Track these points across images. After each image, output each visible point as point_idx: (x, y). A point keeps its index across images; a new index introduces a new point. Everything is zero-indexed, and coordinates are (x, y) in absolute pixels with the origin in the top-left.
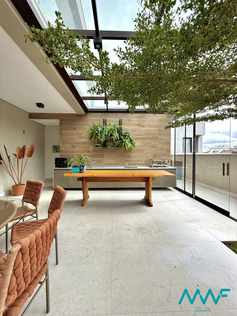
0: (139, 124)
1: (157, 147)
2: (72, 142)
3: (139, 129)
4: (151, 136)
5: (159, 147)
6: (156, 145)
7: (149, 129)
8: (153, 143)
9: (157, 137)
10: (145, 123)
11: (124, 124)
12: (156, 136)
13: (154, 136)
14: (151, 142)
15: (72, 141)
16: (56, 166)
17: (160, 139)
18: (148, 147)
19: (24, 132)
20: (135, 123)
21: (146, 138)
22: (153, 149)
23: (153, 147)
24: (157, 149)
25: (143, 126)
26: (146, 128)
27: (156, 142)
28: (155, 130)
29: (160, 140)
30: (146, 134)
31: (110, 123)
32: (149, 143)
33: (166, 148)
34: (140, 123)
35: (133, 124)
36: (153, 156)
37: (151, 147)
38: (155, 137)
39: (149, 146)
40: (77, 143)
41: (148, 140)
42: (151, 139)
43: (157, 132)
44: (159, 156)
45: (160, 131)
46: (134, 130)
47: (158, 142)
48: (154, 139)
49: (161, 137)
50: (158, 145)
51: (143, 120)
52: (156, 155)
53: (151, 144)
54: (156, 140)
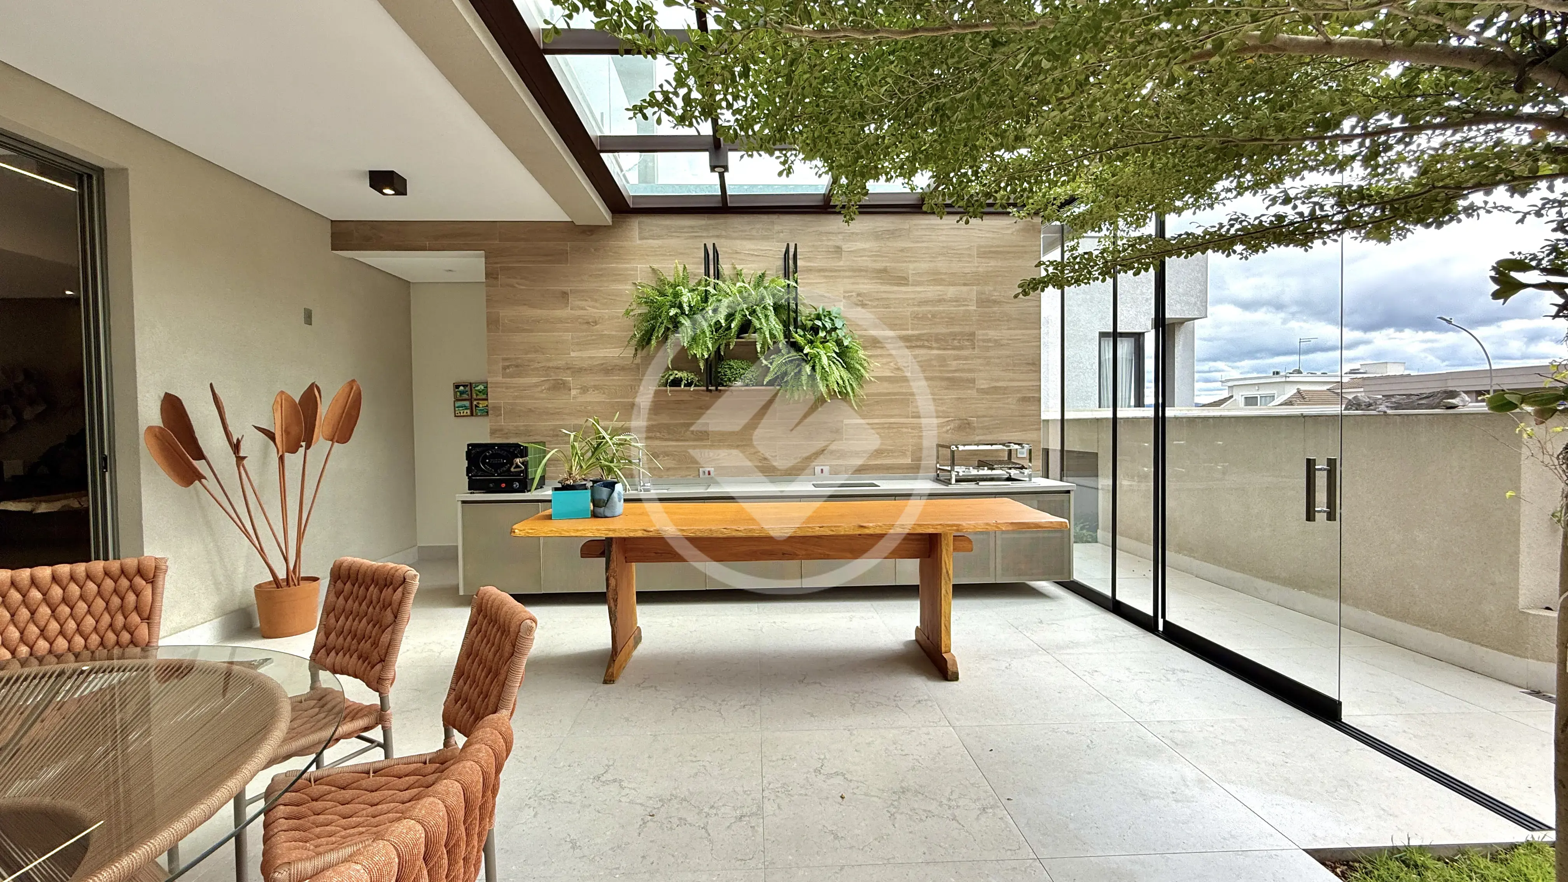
0: (885, 270)
1: (973, 381)
2: (551, 364)
3: (884, 296)
4: (942, 330)
5: (983, 384)
6: (969, 370)
7: (931, 291)
8: (954, 364)
9: (973, 334)
10: (911, 266)
11: (809, 270)
12: (967, 329)
13: (957, 329)
14: (942, 360)
15: (549, 360)
16: (473, 486)
17: (989, 341)
18: (929, 382)
19: (308, 317)
20: (865, 262)
21: (918, 338)
22: (953, 394)
23: (953, 382)
24: (974, 393)
25: (902, 280)
26: (918, 289)
27: (966, 358)
28: (965, 300)
29: (988, 349)
30: (916, 317)
31: (739, 267)
32: (934, 363)
33: (1018, 390)
34: (884, 265)
35: (854, 271)
36: (952, 426)
37: (944, 384)
38: (961, 333)
39: (933, 379)
40: (576, 371)
41: (930, 348)
42: (941, 341)
43: (975, 308)
44: (982, 428)
45: (988, 301)
46: (860, 299)
47: (979, 358)
48: (956, 343)
49: (992, 334)
50: (980, 371)
51: (902, 251)
52: (969, 424)
53: (943, 366)
54: (968, 349)
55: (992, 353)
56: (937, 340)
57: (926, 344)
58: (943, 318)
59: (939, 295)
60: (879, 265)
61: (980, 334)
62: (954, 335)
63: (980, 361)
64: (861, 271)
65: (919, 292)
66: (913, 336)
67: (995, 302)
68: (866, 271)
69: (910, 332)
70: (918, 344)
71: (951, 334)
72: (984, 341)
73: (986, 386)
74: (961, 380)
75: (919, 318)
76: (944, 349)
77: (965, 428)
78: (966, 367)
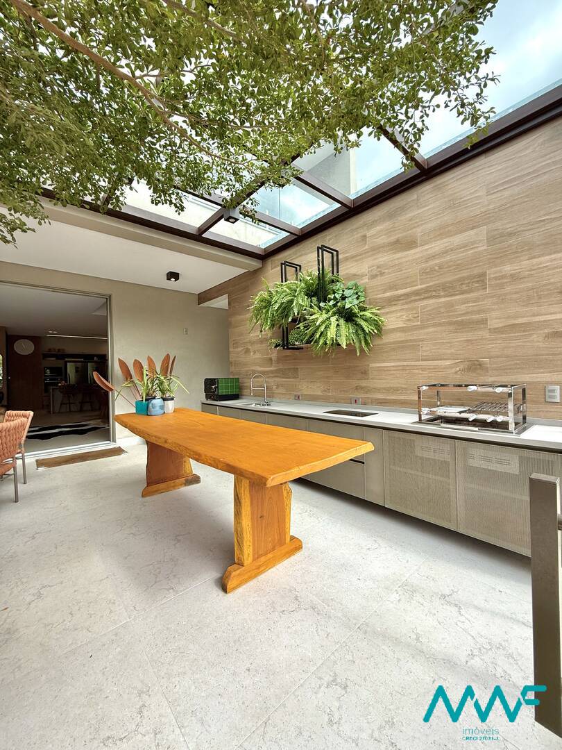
0: (397, 241)
1: (484, 321)
3: (397, 262)
4: (450, 278)
5: (495, 323)
6: (479, 312)
7: (437, 246)
8: (464, 308)
9: (484, 274)
12: (476, 271)
13: (465, 274)
14: (450, 305)
15: (244, 339)
16: (207, 397)
17: (502, 277)
18: (439, 329)
19: (186, 331)
20: (382, 240)
21: (426, 290)
22: (462, 337)
23: (462, 326)
24: (486, 334)
26: (426, 247)
27: (477, 300)
28: (474, 243)
29: (502, 286)
30: (424, 272)
32: (442, 310)
35: (372, 251)
36: (461, 367)
37: (451, 328)
38: (468, 278)
39: (440, 325)
40: (252, 343)
41: (436, 297)
42: (448, 289)
43: (485, 247)
44: (495, 369)
45: (502, 235)
46: (379, 269)
47: (491, 297)
48: (464, 287)
49: (508, 269)
50: (493, 310)
51: (411, 220)
52: (480, 365)
53: (451, 311)
54: (479, 290)
55: (508, 289)
56: (444, 290)
57: (434, 293)
58: (450, 266)
59: (446, 247)
60: (393, 238)
61: (492, 272)
62: (462, 280)
63: (490, 300)
64: (380, 248)
65: (426, 250)
66: (422, 289)
67: (511, 234)
68: (382, 247)
69: (420, 287)
70: (426, 295)
71: (458, 280)
72: (496, 278)
73: (500, 325)
74: (471, 322)
75: (427, 273)
76: (452, 295)
77: (476, 369)
78: (475, 309)
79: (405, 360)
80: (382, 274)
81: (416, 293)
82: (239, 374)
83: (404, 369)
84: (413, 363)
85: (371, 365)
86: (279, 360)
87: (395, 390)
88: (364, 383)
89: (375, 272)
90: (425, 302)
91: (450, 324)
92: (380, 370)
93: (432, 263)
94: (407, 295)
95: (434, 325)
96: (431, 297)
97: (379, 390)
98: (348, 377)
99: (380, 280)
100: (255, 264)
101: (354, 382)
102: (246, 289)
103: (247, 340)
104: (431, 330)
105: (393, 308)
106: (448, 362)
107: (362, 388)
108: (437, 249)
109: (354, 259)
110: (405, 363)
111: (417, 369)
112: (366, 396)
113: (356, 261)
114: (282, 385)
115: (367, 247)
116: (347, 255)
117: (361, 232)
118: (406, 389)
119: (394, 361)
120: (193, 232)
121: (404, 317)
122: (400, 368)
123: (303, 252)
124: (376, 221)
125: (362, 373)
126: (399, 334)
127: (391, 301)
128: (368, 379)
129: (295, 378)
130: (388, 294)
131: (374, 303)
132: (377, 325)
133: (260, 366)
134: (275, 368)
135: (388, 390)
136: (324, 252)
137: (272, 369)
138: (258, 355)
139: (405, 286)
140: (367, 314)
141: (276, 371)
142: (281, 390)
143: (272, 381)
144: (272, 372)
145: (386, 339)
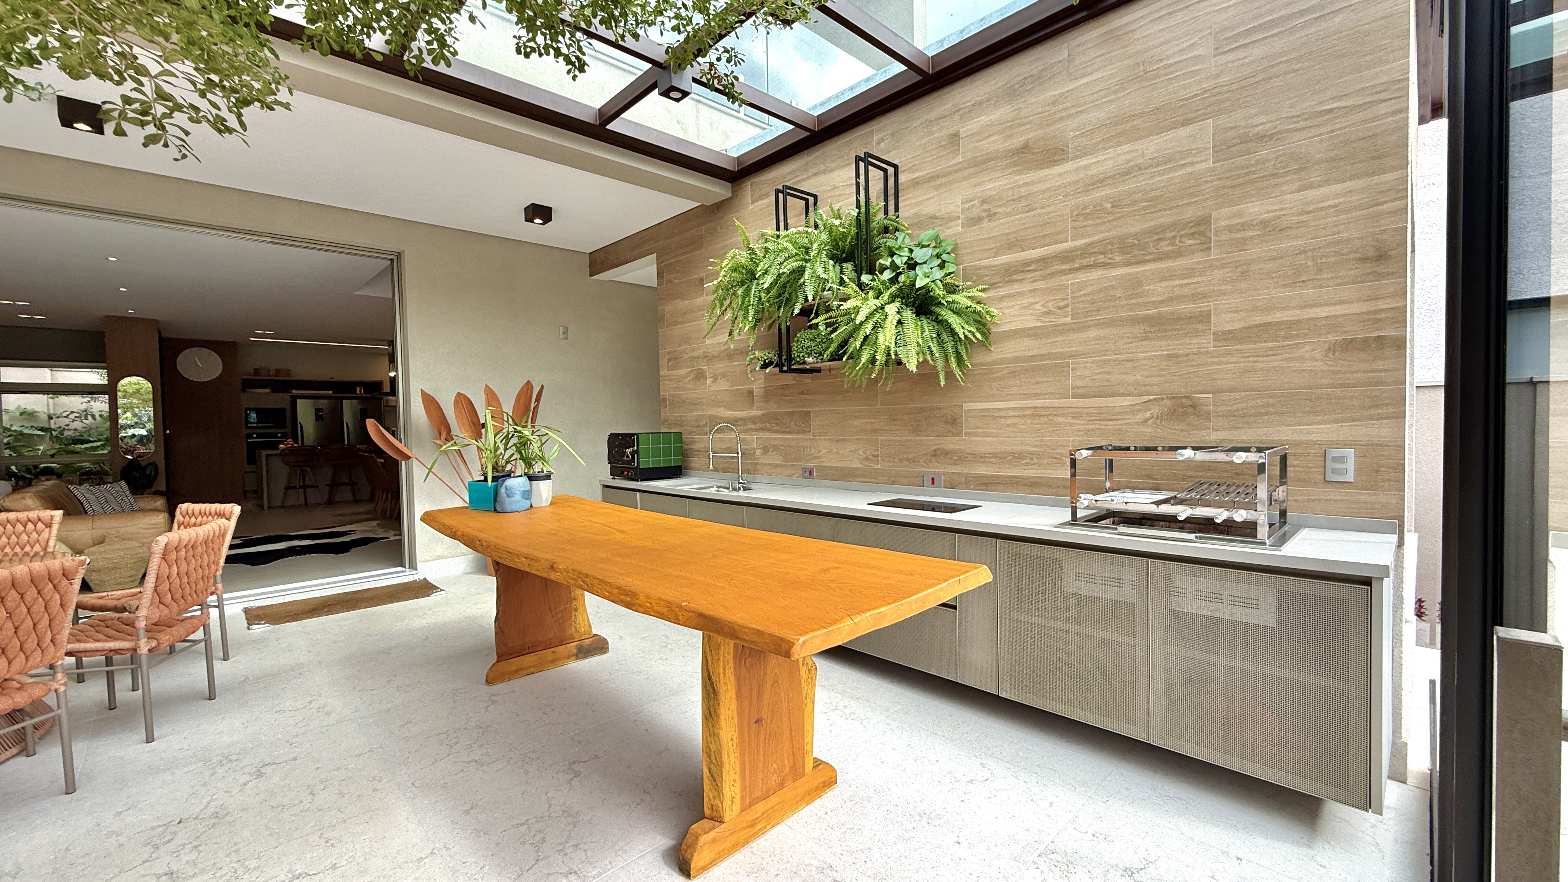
0: (1025, 148)
1: (1205, 318)
2: (695, 355)
3: (1023, 191)
4: (1134, 226)
5: (1224, 321)
6: (1196, 297)
7: (1112, 158)
8: (1160, 289)
9: (1205, 221)
10: (1071, 124)
11: (912, 186)
12: (1190, 213)
13: (1166, 218)
14: (1134, 284)
15: (693, 350)
16: (614, 473)
17: (1245, 226)
18: (1108, 331)
19: (566, 332)
21: (1085, 251)
22: (1160, 348)
23: (1158, 325)
24: (1207, 343)
25: (1055, 155)
26: (1084, 162)
27: (1189, 273)
28: (1188, 153)
29: (1242, 244)
30: (1082, 214)
32: (1118, 293)
35: (975, 164)
36: (1155, 410)
37: (1137, 330)
38: (1173, 225)
39: (1113, 323)
40: (710, 358)
41: (1106, 266)
42: (1131, 249)
43: (1210, 164)
44: (1228, 415)
45: (1245, 140)
46: (986, 206)
47: (1223, 266)
48: (1165, 247)
49: (1255, 209)
50: (1224, 293)
51: (1054, 103)
52: (1194, 406)
53: (1136, 296)
54: (1193, 252)
55: (1255, 251)
56: (1122, 251)
57: (1101, 259)
58: (1136, 203)
59: (1128, 161)
60: (1016, 142)
61: (1222, 217)
62: (1158, 232)
63: (1218, 274)
64: (989, 160)
65: (1086, 167)
66: (1075, 249)
67: (1262, 138)
68: (995, 159)
69: (1070, 244)
70: (1085, 262)
71: (1152, 231)
72: (1230, 229)
73: (1238, 325)
74: (1176, 319)
75: (1086, 216)
76: (1138, 263)
77: (1185, 414)
78: (1186, 291)
79: (1037, 396)
80: (991, 216)
81: (1066, 257)
82: (680, 423)
83: (1036, 413)
84: (1056, 402)
85: (967, 406)
86: (769, 395)
87: (1018, 457)
88: (950, 443)
89: (975, 212)
90: (1082, 277)
91: (1135, 321)
92: (984, 415)
93: (1098, 194)
94: (1043, 261)
95: (1101, 324)
96: (1095, 266)
97: (982, 458)
98: (916, 431)
99: (987, 230)
100: (717, 190)
101: (931, 442)
102: (696, 243)
103: (700, 352)
104: (1094, 333)
105: (1016, 288)
106: (1126, 402)
107: (947, 453)
108: (1109, 165)
109: (932, 184)
110: (1038, 403)
111: (1064, 415)
112: (957, 469)
113: (937, 187)
114: (775, 448)
115: (959, 159)
116: (918, 174)
117: (949, 127)
118: (1039, 456)
119: (1014, 397)
120: (588, 117)
121: (1038, 306)
122: (1029, 412)
123: (822, 167)
124: (981, 103)
125: (947, 422)
126: (1028, 342)
127: (1010, 274)
128: (958, 434)
129: (803, 432)
130: (1004, 259)
131: (974, 276)
132: (981, 323)
133: (729, 409)
134: (759, 413)
135: (1001, 457)
136: (870, 167)
137: (754, 413)
138: (722, 385)
139: (1041, 241)
140: (961, 299)
141: (761, 419)
142: (773, 458)
143: (753, 439)
144: (753, 420)
145: (1000, 352)
